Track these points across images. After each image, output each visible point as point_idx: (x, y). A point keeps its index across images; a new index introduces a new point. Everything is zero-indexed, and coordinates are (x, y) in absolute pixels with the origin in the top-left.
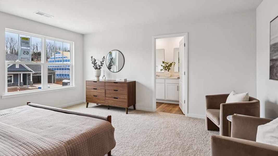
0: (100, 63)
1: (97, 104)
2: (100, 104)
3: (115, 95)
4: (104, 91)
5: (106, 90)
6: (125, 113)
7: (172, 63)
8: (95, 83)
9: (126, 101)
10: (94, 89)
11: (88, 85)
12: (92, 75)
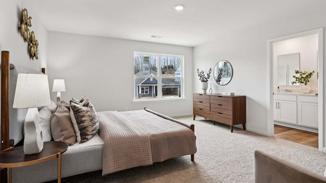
0: (207, 75)
1: (205, 118)
2: (208, 118)
3: (220, 110)
4: (209, 105)
5: (211, 104)
6: (230, 131)
7: (312, 72)
8: (201, 96)
9: (231, 117)
10: (200, 102)
11: (194, 98)
12: (199, 88)
